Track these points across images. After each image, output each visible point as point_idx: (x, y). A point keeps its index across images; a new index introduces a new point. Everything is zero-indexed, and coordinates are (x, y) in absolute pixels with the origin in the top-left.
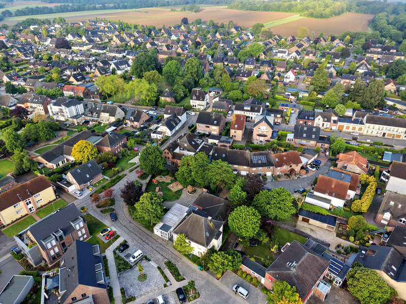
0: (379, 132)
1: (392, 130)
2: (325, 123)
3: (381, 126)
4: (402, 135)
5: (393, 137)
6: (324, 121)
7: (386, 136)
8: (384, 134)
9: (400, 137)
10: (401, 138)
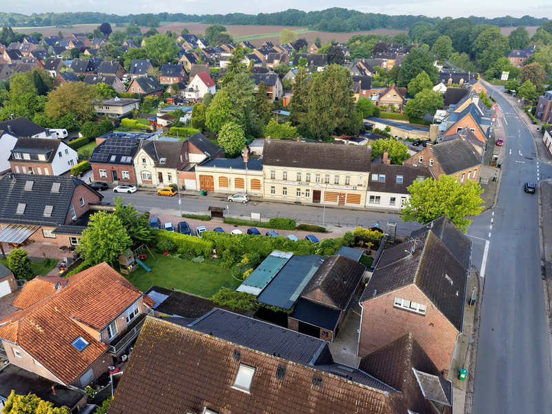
0: (303, 189)
1: (332, 181)
2: (165, 172)
3: (304, 171)
4: (363, 195)
5: (342, 201)
6: (157, 165)
7: (323, 201)
8: (317, 195)
9: (359, 202)
10: (362, 205)
